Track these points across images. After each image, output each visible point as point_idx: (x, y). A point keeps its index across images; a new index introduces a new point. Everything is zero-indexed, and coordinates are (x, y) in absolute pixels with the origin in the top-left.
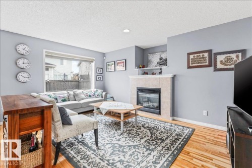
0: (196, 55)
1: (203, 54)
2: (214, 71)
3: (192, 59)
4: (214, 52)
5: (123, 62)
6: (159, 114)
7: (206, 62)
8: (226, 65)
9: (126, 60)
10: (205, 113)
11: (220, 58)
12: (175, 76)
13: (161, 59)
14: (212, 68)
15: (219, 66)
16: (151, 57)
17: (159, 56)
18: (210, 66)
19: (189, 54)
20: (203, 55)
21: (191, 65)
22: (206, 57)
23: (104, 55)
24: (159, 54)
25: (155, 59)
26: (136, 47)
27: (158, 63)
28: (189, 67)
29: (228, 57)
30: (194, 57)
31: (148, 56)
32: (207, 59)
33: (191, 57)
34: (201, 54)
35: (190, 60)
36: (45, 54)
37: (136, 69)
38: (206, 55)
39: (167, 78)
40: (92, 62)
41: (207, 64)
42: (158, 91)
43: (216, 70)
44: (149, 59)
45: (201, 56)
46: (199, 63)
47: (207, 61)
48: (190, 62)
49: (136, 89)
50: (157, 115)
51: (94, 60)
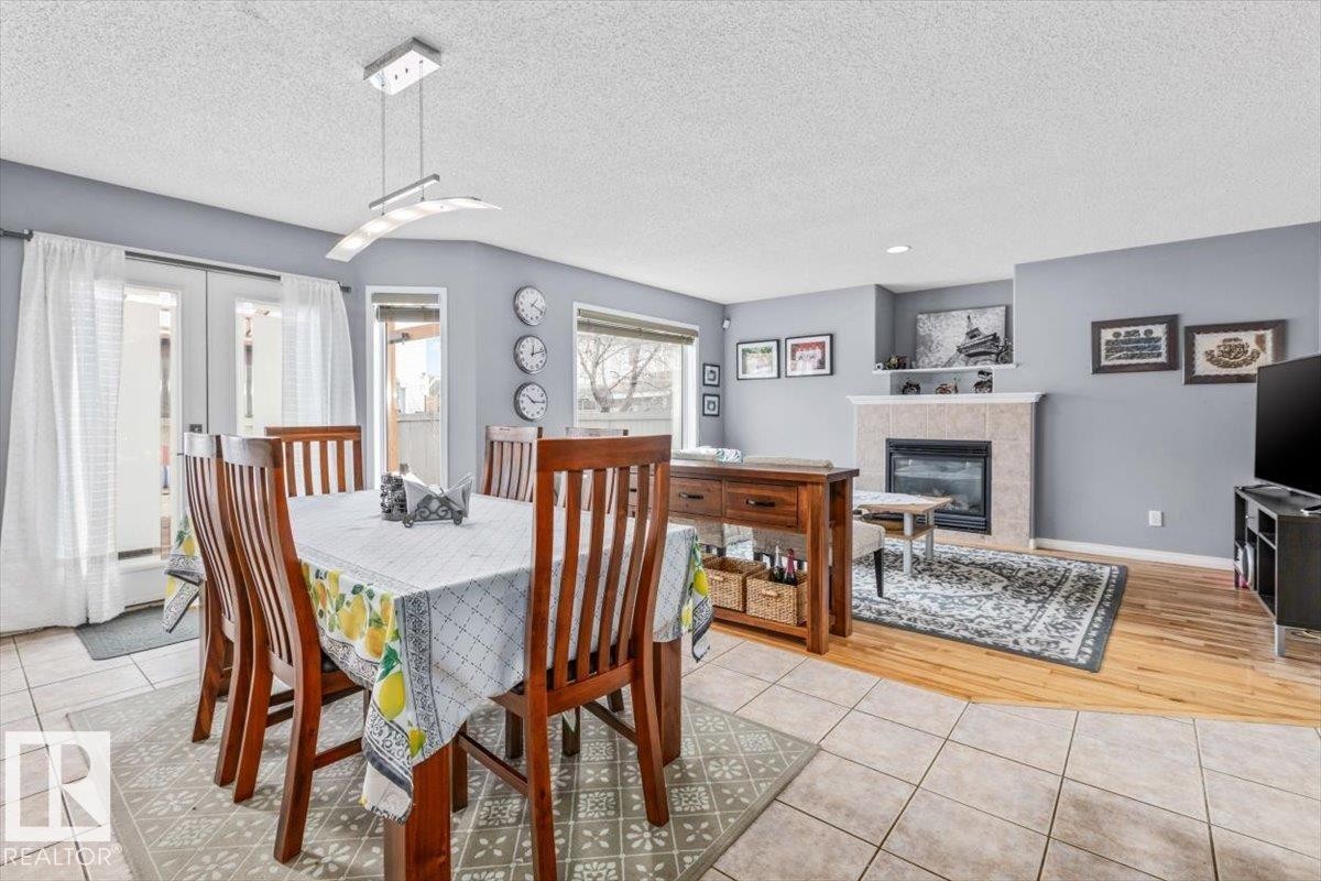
0: (1122, 331)
1: (1149, 327)
2: (1187, 383)
3: (1108, 342)
4: (1186, 322)
5: (822, 345)
6: (986, 529)
7: (1159, 355)
8: (1226, 365)
9: (831, 336)
10: (1154, 518)
11: (1206, 343)
12: (1044, 397)
13: (972, 334)
14: (1181, 374)
15: (1203, 367)
16: (926, 325)
17: (965, 323)
18: (1171, 365)
19: (1098, 327)
20: (1149, 332)
21: (1104, 362)
22: (1159, 339)
23: (723, 311)
24: (964, 314)
25: (947, 334)
26: (880, 289)
27: (960, 350)
28: (1098, 369)
29: (1230, 340)
30: (1117, 335)
31: (916, 322)
32: (1163, 344)
33: (1107, 335)
34: (1142, 329)
35: (1103, 347)
36: (576, 318)
37: (880, 372)
38: (1159, 331)
39: (1016, 406)
40: (689, 341)
41: (1163, 359)
42: (979, 452)
43: (1192, 379)
44: (921, 332)
45: (1142, 336)
46: (1132, 357)
47: (1163, 350)
48: (1103, 353)
49: (883, 446)
50: (976, 536)
51: (695, 333)
